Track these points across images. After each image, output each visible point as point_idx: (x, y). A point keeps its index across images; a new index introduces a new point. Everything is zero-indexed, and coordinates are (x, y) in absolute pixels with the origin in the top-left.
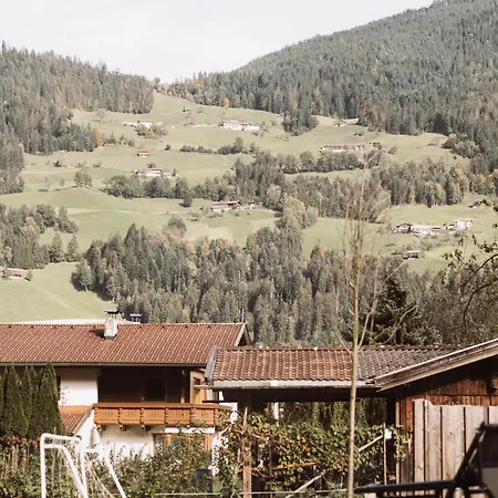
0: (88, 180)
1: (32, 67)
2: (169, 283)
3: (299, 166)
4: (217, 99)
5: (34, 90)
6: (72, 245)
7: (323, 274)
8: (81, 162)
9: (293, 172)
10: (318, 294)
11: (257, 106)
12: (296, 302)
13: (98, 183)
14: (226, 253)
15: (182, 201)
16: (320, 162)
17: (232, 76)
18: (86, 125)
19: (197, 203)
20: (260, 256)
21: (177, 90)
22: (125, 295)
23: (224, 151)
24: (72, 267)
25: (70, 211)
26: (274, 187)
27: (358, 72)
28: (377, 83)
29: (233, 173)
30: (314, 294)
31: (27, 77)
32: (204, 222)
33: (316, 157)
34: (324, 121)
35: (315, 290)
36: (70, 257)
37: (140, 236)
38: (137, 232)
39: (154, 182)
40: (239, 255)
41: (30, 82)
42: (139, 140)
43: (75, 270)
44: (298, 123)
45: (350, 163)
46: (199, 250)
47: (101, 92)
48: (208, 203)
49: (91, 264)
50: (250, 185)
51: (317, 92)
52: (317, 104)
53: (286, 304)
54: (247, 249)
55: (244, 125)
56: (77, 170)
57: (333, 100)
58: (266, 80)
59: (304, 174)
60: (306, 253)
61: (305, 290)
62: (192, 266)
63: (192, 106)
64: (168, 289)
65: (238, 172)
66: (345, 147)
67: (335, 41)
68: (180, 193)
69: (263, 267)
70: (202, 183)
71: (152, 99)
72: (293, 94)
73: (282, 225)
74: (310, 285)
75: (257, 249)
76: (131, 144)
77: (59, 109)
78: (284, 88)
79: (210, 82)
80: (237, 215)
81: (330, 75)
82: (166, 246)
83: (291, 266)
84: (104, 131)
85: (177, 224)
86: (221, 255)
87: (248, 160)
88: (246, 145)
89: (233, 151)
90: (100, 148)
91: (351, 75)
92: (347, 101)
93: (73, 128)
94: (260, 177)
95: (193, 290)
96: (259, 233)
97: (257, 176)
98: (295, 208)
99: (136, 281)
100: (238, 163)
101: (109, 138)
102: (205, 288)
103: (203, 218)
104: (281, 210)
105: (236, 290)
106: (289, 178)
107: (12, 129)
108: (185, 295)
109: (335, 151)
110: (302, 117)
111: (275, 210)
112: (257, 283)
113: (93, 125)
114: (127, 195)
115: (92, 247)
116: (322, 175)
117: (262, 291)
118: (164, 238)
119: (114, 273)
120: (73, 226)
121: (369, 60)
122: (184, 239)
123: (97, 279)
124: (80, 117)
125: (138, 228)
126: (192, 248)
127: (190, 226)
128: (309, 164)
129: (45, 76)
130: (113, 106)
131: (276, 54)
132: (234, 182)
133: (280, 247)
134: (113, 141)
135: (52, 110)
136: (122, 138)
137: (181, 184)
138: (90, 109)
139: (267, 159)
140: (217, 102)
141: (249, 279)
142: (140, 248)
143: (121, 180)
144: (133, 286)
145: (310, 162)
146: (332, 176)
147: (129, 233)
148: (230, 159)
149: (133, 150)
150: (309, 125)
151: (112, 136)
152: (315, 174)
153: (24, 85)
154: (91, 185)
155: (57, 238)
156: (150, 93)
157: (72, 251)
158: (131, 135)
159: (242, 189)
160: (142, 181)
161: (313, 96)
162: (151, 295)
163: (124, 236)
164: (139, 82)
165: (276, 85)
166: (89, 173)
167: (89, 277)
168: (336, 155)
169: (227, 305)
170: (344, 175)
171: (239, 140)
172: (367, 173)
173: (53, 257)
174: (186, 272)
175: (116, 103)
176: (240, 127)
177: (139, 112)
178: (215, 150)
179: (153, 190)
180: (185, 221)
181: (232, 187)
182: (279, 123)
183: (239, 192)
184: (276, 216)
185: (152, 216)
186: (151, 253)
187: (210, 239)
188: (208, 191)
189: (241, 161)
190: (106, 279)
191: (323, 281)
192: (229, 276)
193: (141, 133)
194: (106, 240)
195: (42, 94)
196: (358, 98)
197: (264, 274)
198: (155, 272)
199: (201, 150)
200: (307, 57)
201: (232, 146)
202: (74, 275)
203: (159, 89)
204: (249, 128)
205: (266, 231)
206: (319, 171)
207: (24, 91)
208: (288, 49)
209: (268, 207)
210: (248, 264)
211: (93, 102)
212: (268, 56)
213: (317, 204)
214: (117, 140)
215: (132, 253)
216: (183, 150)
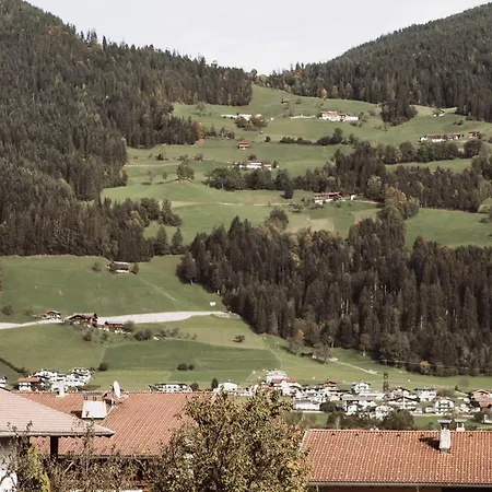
0: (190, 174)
1: (133, 62)
2: (273, 274)
3: (399, 156)
4: (315, 89)
5: (134, 84)
6: (177, 237)
7: (427, 265)
8: (183, 154)
9: (393, 162)
10: (423, 286)
11: (355, 96)
12: (400, 293)
13: (200, 176)
14: (329, 245)
15: (283, 193)
16: (420, 152)
17: (331, 65)
18: (186, 119)
19: (299, 195)
20: (363, 247)
21: (275, 81)
22: (230, 287)
23: (324, 142)
24: (177, 260)
25: (174, 204)
26: (375, 178)
27: (455, 62)
28: (475, 72)
29: (333, 164)
30: (418, 285)
31: (128, 71)
32: (305, 213)
33: (416, 147)
34: (424, 111)
35: (419, 281)
36: (176, 249)
37: (243, 229)
38: (241, 224)
39: (256, 173)
40: (342, 247)
41: (132, 76)
42: (239, 132)
43: (180, 262)
44: (397, 114)
45: (449, 152)
46: (302, 242)
47: (200, 85)
48: (308, 195)
49: (195, 257)
50: (351, 176)
51: (415, 82)
52: (415, 94)
53: (390, 296)
54: (350, 241)
55: (339, 115)
56: (180, 163)
57: (431, 89)
58: (363, 70)
59: (405, 165)
60: (409, 243)
61: (409, 282)
62: (295, 258)
63: (290, 98)
64: (273, 280)
65: (338, 163)
66: (445, 137)
67: (430, 31)
68: (283, 185)
69: (366, 258)
70: (303, 175)
71: (251, 90)
72: (390, 84)
73: (384, 216)
74: (414, 276)
75: (360, 240)
76: (231, 136)
77: (159, 103)
78: (381, 78)
79: (307, 72)
80: (339, 207)
81: (427, 64)
82: (269, 237)
83: (395, 258)
84: (204, 123)
85: (279, 216)
86: (323, 246)
87: (348, 150)
88: (345, 136)
89: (333, 141)
90: (201, 141)
91: (449, 64)
92: (445, 90)
93: (174, 122)
94: (361, 168)
95: (297, 282)
96: (361, 224)
97: (357, 167)
98: (397, 198)
99: (240, 273)
100: (337, 154)
101: (209, 131)
102: (309, 280)
103: (305, 209)
104: (382, 200)
105: (341, 282)
106: (390, 168)
107: (115, 123)
108: (290, 288)
109: (434, 141)
110: (400, 106)
111: (375, 200)
112: (361, 274)
113: (194, 118)
114: (229, 187)
115: (196, 239)
116: (423, 165)
117: (367, 282)
118: (267, 229)
119: (219, 265)
120: (177, 218)
121: (466, 49)
122: (287, 231)
123: (202, 271)
124: (180, 111)
125: (242, 220)
126: (294, 239)
127: (292, 218)
128: (408, 153)
129: (147, 71)
130: (212, 98)
131: (372, 43)
132: (334, 173)
133: (382, 238)
134: (213, 134)
135: (153, 104)
136: (223, 130)
137: (282, 175)
138: (190, 102)
139: (365, 150)
140: (315, 93)
141: (352, 270)
142: (244, 241)
143: (222, 173)
144: (238, 279)
145: (410, 152)
146: (432, 166)
147: (233, 226)
148: (328, 152)
149: (233, 143)
150: (408, 115)
151: (213, 129)
152: (415, 164)
153: (126, 80)
154: (193, 178)
155: (162, 231)
156: (249, 85)
157: (176, 245)
158: (232, 127)
159: (343, 181)
160: (243, 173)
161: (411, 85)
162: (255, 288)
163: (227, 228)
164: (237, 74)
165: (374, 75)
166: (190, 166)
167: (194, 271)
168: (436, 144)
169: (332, 296)
170: (445, 165)
171: (338, 131)
172: (467, 163)
173: (158, 249)
174: (290, 264)
175: (216, 98)
176: (338, 118)
177: (239, 105)
178: (314, 141)
179: (255, 182)
180: (287, 213)
181: (332, 178)
182: (377, 113)
183: (339, 183)
184: (378, 206)
185: (254, 208)
186: (255, 245)
187: (313, 230)
188: (309, 182)
189: (341, 152)
190: (211, 270)
191: (427, 268)
192: (332, 267)
193: (241, 124)
194: (209, 233)
195: (142, 89)
196: (455, 87)
197: (368, 265)
198: (260, 264)
199: (300, 142)
200: (403, 47)
201: (332, 136)
202: (179, 267)
203: (257, 80)
204: (348, 118)
205: (368, 222)
206: (417, 160)
207: (125, 85)
208: (383, 39)
209: (369, 198)
210: (351, 255)
211: (192, 95)
212: (363, 45)
213: (417, 194)
214: (218, 132)
215: (236, 246)
216: (283, 142)
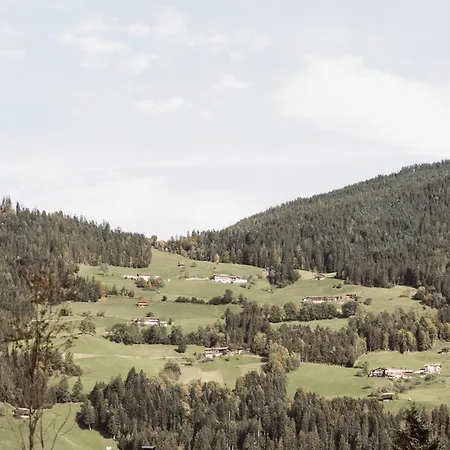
0: (92, 329)
1: (43, 226)
2: (165, 421)
3: (283, 315)
4: (208, 255)
5: (44, 246)
6: (78, 387)
7: (306, 414)
8: (86, 311)
9: (278, 321)
10: (301, 433)
11: (245, 261)
12: (281, 440)
13: (101, 331)
14: (217, 395)
15: (177, 347)
16: (302, 312)
17: (223, 233)
18: (90, 279)
19: (191, 349)
20: (249, 397)
21: (174, 246)
22: (125, 433)
23: (215, 302)
24: (76, 407)
25: (76, 356)
26: (260, 335)
27: (336, 231)
28: (353, 241)
29: (224, 322)
30: (298, 433)
31: (38, 235)
32: (197, 366)
33: (298, 307)
34: (306, 275)
35: (298, 429)
36: (75, 398)
37: (139, 378)
38: (136, 375)
39: (152, 329)
40: (229, 397)
41: (42, 239)
42: (138, 291)
43: (79, 410)
44: (282, 277)
45: (328, 313)
46: (192, 392)
47: (104, 248)
48: (201, 349)
49: (94, 404)
50: (239, 332)
51: (299, 249)
52: (299, 260)
53: (272, 442)
54: (236, 391)
55: (231, 277)
56: (83, 319)
57: (313, 257)
58: (252, 238)
59: (288, 323)
60: (290, 395)
61: (289, 428)
62: (186, 406)
63: (186, 261)
64: (165, 427)
65: (228, 321)
66: (325, 299)
67: (314, 205)
68: (176, 340)
69: (250, 407)
70: (196, 331)
71: (150, 255)
72: (277, 251)
73: (267, 369)
74: (294, 424)
75: (246, 391)
76: (131, 295)
77: (66, 264)
78: (269, 245)
79: (202, 240)
80: (227, 360)
81: (310, 233)
82: (163, 388)
83: (276, 407)
84: (106, 283)
85: (172, 368)
86: (213, 396)
87: (237, 310)
88: (235, 296)
89: (224, 301)
90: (103, 299)
91: (329, 233)
92: (326, 256)
93: (80, 280)
94: (248, 327)
95: (187, 429)
96: (247, 376)
97: (245, 324)
98: (280, 354)
99: (135, 420)
100: (228, 312)
101: (111, 290)
102: (198, 427)
103: (196, 362)
104: (266, 355)
105: (226, 429)
106: (274, 326)
107: (25, 282)
108: (180, 432)
109: (315, 302)
110: (285, 271)
111: (261, 355)
112: (245, 422)
113: (98, 278)
114: (127, 341)
115: (95, 388)
116: (303, 324)
117: (250, 430)
118: (161, 381)
119: (115, 412)
120: (78, 368)
121: (345, 220)
122: (179, 382)
123: (100, 418)
124: (85, 271)
125: (137, 371)
126: (186, 390)
127: (184, 370)
128: (291, 313)
129: (55, 234)
130: (114, 260)
131: (261, 215)
132: (224, 330)
133: (266, 389)
134: (114, 292)
135: (60, 265)
136: (123, 290)
137: (176, 331)
138: (95, 264)
139: (253, 309)
140: (209, 258)
141: (238, 418)
142: (139, 390)
143: (122, 328)
144: (132, 424)
145: (293, 312)
146: (313, 325)
147: (130, 374)
148: (219, 311)
149: (133, 301)
150: (292, 278)
151: (114, 288)
152: (297, 323)
153: (36, 242)
154: (94, 332)
155: (64, 380)
156: (148, 250)
157: (77, 393)
158: (131, 287)
159: (232, 337)
160: (141, 328)
161: (295, 252)
162: (149, 433)
163: (124, 378)
164: (139, 239)
165: (262, 242)
166: (93, 321)
167: (92, 416)
168: (317, 306)
169: (218, 442)
170: (324, 324)
171: (229, 292)
172: (344, 322)
173: (60, 397)
174: (181, 412)
175: (118, 258)
176: (229, 281)
177: (139, 267)
178: (206, 301)
179: (151, 337)
180: (180, 366)
181: (222, 334)
182: (265, 276)
183: (229, 339)
184: (263, 361)
185: (150, 361)
186: (149, 394)
187: (203, 381)
188: (200, 338)
189: (231, 310)
190: (108, 417)
191: (307, 417)
192: (220, 415)
193: (140, 285)
194: (107, 382)
195: (51, 250)
196: (335, 254)
197: (252, 414)
198: (153, 412)
199: (194, 301)
200: (289, 217)
201: (223, 297)
202: (78, 414)
203: (157, 246)
204: (237, 281)
205: (253, 374)
206: (301, 320)
207: (35, 247)
208: (272, 211)
209: (254, 353)
210: (237, 405)
211: (97, 258)
212: (254, 216)
213: (299, 350)
214: (119, 291)
215: (131, 395)
216: (178, 301)
